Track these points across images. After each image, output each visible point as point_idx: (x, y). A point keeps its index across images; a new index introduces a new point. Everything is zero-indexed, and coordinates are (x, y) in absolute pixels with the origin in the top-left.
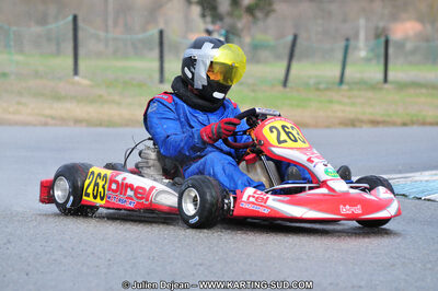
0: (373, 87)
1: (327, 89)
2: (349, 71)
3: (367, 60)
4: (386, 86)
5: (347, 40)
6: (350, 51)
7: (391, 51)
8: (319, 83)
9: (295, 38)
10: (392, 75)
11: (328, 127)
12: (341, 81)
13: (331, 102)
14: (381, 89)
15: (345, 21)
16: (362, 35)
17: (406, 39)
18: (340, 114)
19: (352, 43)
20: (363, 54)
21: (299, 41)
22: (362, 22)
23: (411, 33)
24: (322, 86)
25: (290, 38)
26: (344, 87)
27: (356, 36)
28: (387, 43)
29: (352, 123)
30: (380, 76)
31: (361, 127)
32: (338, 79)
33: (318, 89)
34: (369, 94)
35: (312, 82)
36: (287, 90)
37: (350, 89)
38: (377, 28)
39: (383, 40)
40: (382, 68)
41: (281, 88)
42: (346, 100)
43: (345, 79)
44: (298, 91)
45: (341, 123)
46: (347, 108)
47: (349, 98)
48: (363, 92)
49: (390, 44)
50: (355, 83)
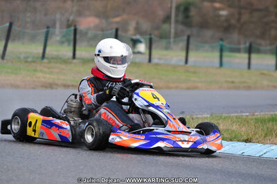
0: (65, 61)
1: (34, 62)
2: (48, 49)
3: (62, 43)
4: (74, 61)
5: (48, 27)
6: (49, 35)
7: (78, 37)
8: (28, 57)
9: (11, 25)
10: (78, 53)
11: (34, 88)
12: (43, 56)
13: (35, 71)
14: (71, 63)
15: (46, 15)
16: (58, 25)
17: (88, 29)
18: (42, 79)
19: (51, 30)
20: (58, 38)
21: (14, 27)
22: (58, 16)
23: (92, 25)
24: (29, 60)
25: (8, 25)
26: (45, 61)
27: (54, 26)
28: (75, 30)
29: (50, 86)
30: (71, 54)
31: (56, 89)
32: (41, 55)
33: (26, 62)
34: (63, 66)
35: (22, 57)
36: (5, 61)
37: (50, 62)
38: (68, 20)
39: (72, 28)
40: (71, 48)
42: (46, 70)
43: (46, 55)
44: (12, 62)
45: (42, 86)
46: (48, 76)
47: (49, 68)
48: (58, 65)
49: (78, 32)
50: (53, 58)
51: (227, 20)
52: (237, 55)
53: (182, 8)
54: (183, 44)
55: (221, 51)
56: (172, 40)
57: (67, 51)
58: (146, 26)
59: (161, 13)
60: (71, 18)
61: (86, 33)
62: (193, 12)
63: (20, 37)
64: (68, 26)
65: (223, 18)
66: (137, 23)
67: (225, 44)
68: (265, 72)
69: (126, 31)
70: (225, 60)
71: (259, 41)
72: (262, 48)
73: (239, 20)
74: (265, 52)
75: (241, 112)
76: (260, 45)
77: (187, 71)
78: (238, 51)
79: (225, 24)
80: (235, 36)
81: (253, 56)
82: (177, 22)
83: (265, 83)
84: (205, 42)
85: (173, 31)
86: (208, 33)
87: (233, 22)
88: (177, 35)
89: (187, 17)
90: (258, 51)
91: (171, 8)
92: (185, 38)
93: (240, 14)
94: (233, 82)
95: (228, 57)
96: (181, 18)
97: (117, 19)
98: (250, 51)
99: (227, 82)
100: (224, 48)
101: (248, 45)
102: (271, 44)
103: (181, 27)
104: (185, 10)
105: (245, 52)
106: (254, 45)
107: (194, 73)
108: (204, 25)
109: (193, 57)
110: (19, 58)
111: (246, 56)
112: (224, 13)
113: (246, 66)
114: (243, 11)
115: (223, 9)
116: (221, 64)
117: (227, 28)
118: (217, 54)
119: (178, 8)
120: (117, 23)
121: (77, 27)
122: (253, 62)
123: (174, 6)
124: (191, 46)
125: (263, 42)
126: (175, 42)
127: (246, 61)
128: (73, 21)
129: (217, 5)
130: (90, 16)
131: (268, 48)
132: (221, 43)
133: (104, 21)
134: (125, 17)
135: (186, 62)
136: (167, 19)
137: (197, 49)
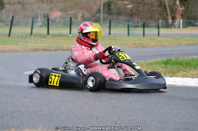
0: (43, 36)
1: (26, 37)
2: (34, 30)
3: (41, 26)
4: (49, 36)
5: (33, 18)
7: (50, 22)
8: (23, 35)
9: (13, 18)
10: (50, 32)
11: (27, 52)
12: (31, 34)
13: (27, 42)
14: (47, 37)
16: (39, 17)
17: (56, 18)
18: (31, 47)
19: (35, 19)
20: (40, 24)
21: (15, 19)
22: (39, 12)
23: (58, 16)
25: (11, 18)
26: (32, 36)
27: (37, 17)
28: (48, 19)
29: (36, 50)
30: (46, 32)
31: (39, 52)
32: (30, 33)
33: (22, 37)
34: (42, 39)
35: (20, 35)
36: (10, 38)
37: (35, 37)
38: (45, 14)
39: (47, 18)
40: (47, 29)
41: (8, 37)
42: (33, 41)
43: (33, 34)
44: (14, 38)
45: (31, 50)
46: (34, 45)
47: (34, 41)
48: (39, 39)
49: (50, 20)
50: (36, 35)
51: (131, 11)
52: (137, 29)
53: (106, 5)
54: (108, 24)
55: (128, 27)
56: (102, 22)
57: (44, 31)
58: (87, 15)
59: (95, 8)
60: (46, 13)
61: (55, 21)
62: (113, 6)
63: (18, 24)
64: (45, 17)
65: (129, 10)
66: (83, 14)
67: (130, 23)
68: (152, 38)
69: (77, 18)
70: (130, 32)
71: (149, 21)
72: (150, 25)
73: (137, 10)
74: (152, 27)
75: (140, 60)
76: (149, 23)
77: (110, 39)
78: (138, 27)
79: (130, 13)
80: (136, 19)
81: (146, 29)
82: (104, 12)
83: (153, 43)
84: (120, 23)
85: (102, 17)
86: (122, 18)
87: (134, 11)
88: (104, 20)
89: (109, 9)
90: (149, 27)
91: (100, 5)
92: (108, 21)
93: (138, 7)
94: (135, 44)
95: (132, 30)
96: (106, 10)
97: (72, 12)
98: (144, 26)
99: (132, 44)
100: (130, 26)
101: (143, 23)
102: (155, 23)
103: (106, 15)
104: (108, 6)
105: (141, 27)
106: (146, 23)
107: (114, 40)
108: (119, 13)
109: (113, 31)
110: (18, 35)
111: (142, 29)
112: (130, 6)
113: (142, 35)
114: (139, 5)
115: (129, 4)
116: (129, 34)
117: (132, 15)
118: (127, 29)
119: (104, 5)
120: (72, 14)
121: (49, 17)
122: (146, 32)
123: (102, 4)
124: (112, 25)
125: (151, 21)
126: (103, 23)
127: (142, 32)
128: (47, 14)
129: (126, 2)
130: (57, 11)
131: (154, 24)
132: (128, 23)
133: (64, 13)
134: (76, 11)
135: (110, 34)
136: (99, 11)
137: (116, 27)
